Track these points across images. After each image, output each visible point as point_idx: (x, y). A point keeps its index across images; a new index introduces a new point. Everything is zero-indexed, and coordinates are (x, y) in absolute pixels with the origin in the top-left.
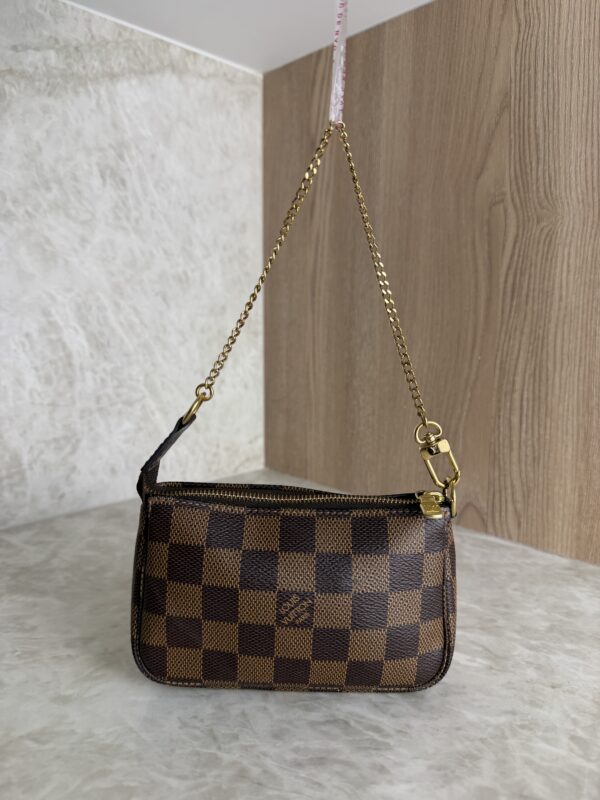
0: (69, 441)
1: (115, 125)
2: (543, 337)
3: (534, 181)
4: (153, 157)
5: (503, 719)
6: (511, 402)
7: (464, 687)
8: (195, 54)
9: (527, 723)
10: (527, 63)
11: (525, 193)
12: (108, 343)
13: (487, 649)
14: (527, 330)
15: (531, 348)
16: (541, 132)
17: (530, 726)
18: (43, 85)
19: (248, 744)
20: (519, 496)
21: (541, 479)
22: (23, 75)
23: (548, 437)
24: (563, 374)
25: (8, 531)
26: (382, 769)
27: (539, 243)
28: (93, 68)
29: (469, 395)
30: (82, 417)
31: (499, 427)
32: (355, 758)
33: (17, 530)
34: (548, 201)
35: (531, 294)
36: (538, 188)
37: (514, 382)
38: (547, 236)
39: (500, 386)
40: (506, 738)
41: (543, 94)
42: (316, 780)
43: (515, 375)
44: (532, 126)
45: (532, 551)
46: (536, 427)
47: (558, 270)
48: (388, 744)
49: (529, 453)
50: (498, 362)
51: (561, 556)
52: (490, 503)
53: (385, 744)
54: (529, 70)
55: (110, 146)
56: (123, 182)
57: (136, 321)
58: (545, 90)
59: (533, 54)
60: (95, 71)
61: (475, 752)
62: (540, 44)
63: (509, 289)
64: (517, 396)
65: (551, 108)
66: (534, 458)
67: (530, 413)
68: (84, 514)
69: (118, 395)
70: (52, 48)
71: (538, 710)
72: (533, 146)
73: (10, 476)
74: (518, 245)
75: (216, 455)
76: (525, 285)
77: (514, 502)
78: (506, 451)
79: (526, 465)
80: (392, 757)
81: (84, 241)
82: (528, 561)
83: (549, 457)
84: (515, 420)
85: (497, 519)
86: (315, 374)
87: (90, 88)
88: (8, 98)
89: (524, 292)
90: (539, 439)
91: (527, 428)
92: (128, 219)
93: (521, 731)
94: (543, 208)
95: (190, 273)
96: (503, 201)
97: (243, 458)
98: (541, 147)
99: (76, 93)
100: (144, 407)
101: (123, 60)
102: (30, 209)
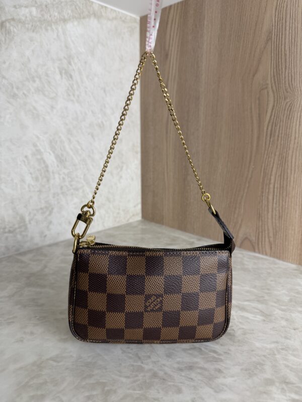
0: (48, 209)
1: (66, 47)
2: (286, 157)
3: (283, 78)
4: (86, 63)
5: (273, 346)
6: (269, 189)
7: (253, 330)
8: (106, 7)
9: (284, 347)
10: (281, 16)
11: (278, 85)
12: (66, 159)
13: (261, 311)
14: (277, 153)
15: (279, 162)
16: (288, 53)
17: (286, 349)
18: (30, 26)
19: (156, 360)
20: (271, 235)
21: (282, 227)
22: (20, 21)
23: (287, 206)
24: (295, 175)
25: (21, 254)
26: (220, 371)
27: (285, 110)
28: (55, 16)
29: (247, 185)
30: (54, 197)
31: (262, 201)
32: (207, 366)
33: (24, 254)
34: (290, 88)
35: (280, 136)
36: (285, 82)
37: (270, 179)
38: (289, 106)
39: (263, 181)
40: (275, 355)
41: (289, 33)
42: (189, 377)
43: (271, 175)
44: (283, 50)
45: (277, 261)
46: (281, 201)
47: (294, 124)
48: (221, 359)
49: (277, 214)
50: (263, 169)
51: (292, 263)
52: (257, 237)
53: (219, 359)
54: (282, 20)
55: (65, 58)
56: (71, 76)
57: (79, 147)
58: (291, 31)
59: (284, 11)
60: (56, 18)
61: (262, 362)
62: (289, 6)
63: (269, 133)
64: (272, 186)
65: (293, 41)
66: (279, 217)
67: (278, 194)
68: (56, 244)
69: (71, 186)
70: (34, 6)
71: (288, 341)
72: (283, 60)
73: (20, 227)
74: (274, 111)
75: (118, 213)
76: (277, 131)
77: (269, 237)
78: (266, 213)
79: (275, 220)
80: (224, 365)
81: (52, 107)
82: (276, 266)
83: (287, 216)
84: (271, 197)
85: (260, 246)
86: (167, 173)
87: (54, 27)
88: (12, 33)
89: (277, 134)
90: (282, 207)
91: (276, 201)
92: (74, 95)
93: (282, 351)
94: (287, 92)
95: (104, 123)
96: (267, 88)
97: (131, 215)
98: (288, 60)
99: (47, 30)
100: (83, 191)
101: (70, 12)
102: (25, 92)
